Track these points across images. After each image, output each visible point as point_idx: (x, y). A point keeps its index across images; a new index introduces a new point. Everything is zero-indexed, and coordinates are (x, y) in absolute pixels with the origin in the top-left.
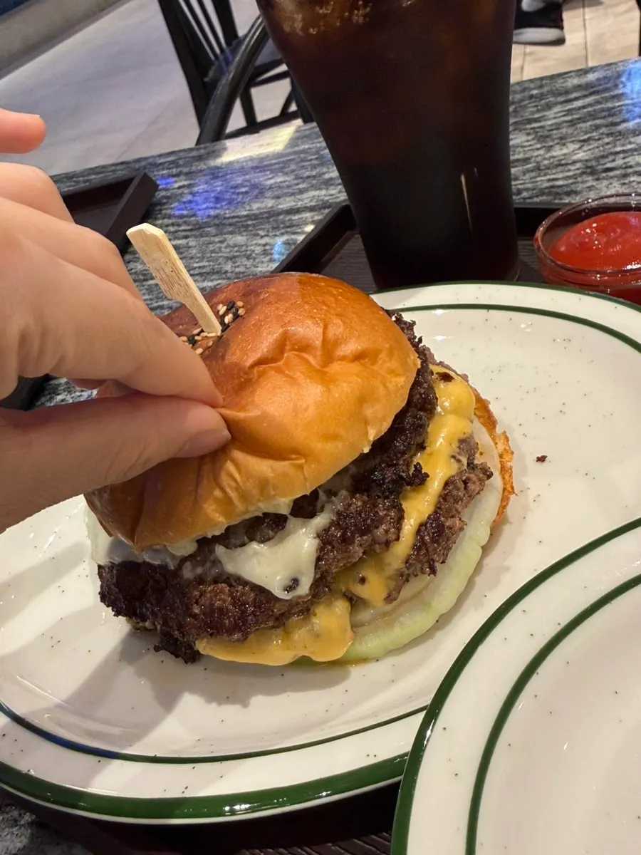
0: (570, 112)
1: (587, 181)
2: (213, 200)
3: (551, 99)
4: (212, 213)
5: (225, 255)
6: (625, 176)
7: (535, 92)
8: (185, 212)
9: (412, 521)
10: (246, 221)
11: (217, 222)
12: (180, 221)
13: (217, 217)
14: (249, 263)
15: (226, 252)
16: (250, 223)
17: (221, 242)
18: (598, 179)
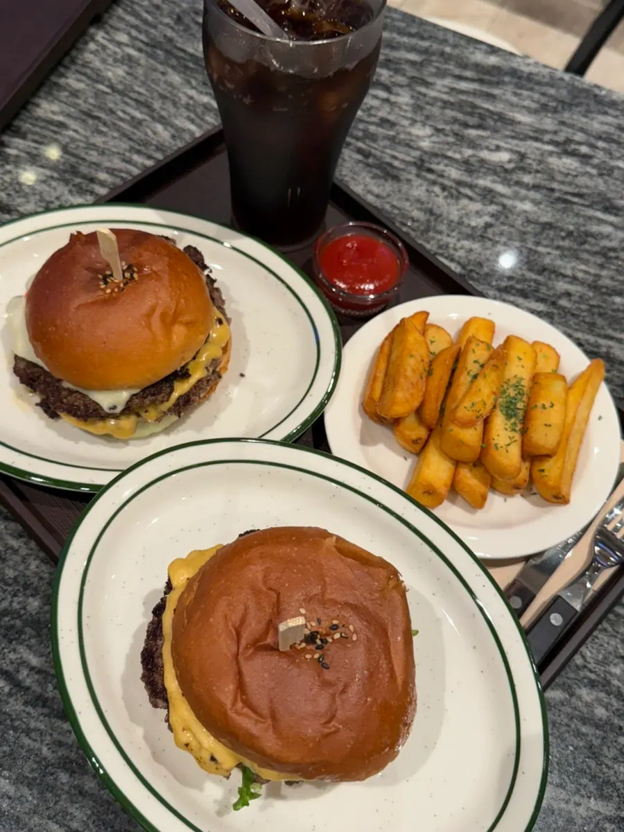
0: (453, 90)
1: (410, 173)
2: (175, 17)
3: (451, 67)
4: (170, 33)
5: (161, 91)
6: (434, 183)
7: (448, 49)
8: (150, 18)
9: (177, 394)
10: (189, 61)
11: (168, 47)
12: (144, 27)
13: (170, 40)
14: (172, 110)
15: (161, 88)
16: (191, 65)
17: (163, 74)
18: (418, 176)
